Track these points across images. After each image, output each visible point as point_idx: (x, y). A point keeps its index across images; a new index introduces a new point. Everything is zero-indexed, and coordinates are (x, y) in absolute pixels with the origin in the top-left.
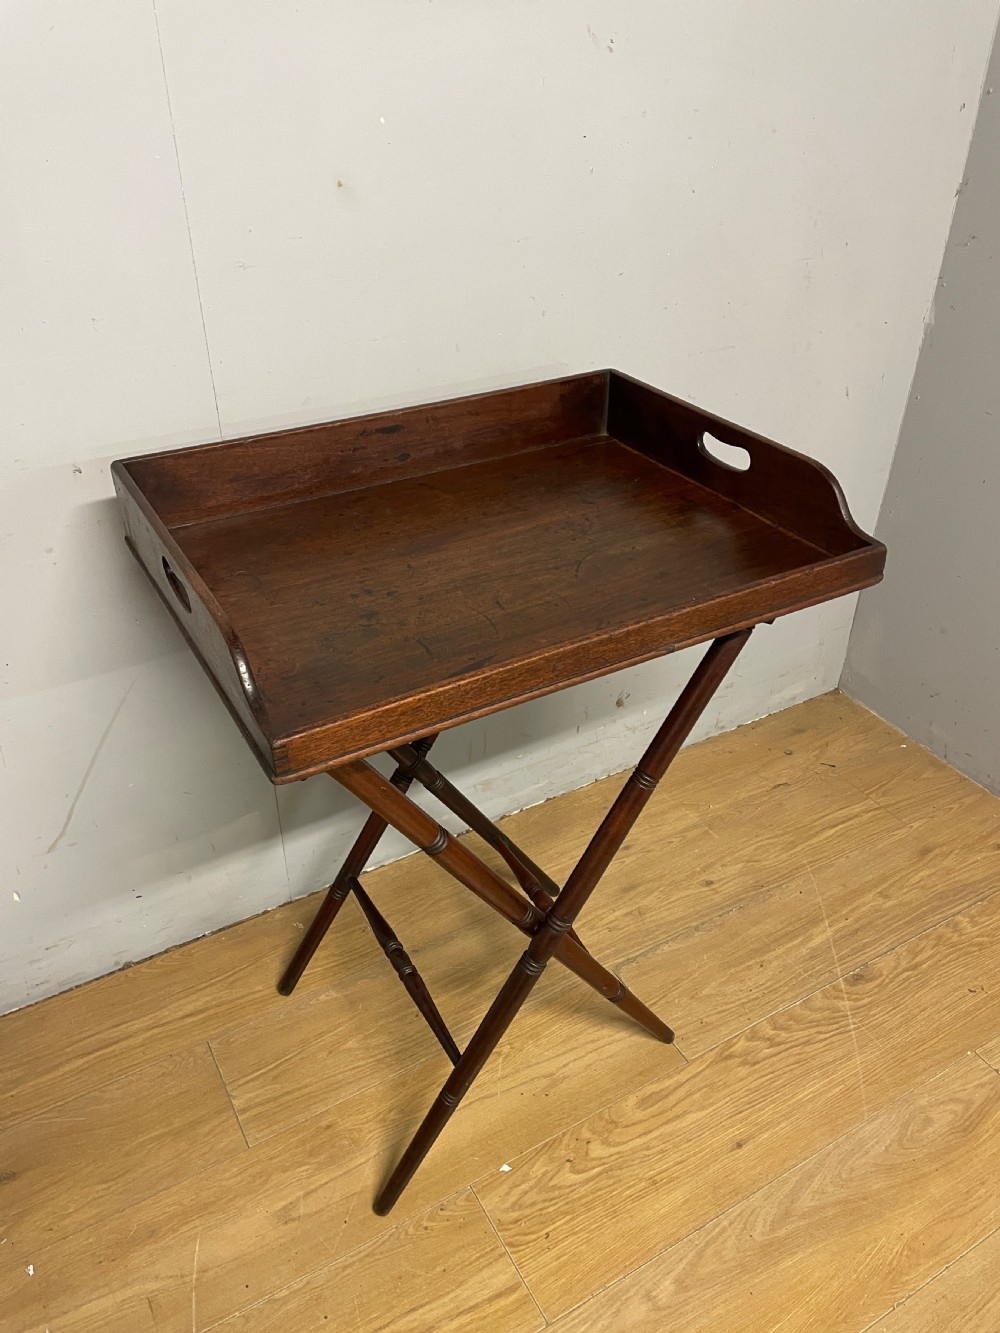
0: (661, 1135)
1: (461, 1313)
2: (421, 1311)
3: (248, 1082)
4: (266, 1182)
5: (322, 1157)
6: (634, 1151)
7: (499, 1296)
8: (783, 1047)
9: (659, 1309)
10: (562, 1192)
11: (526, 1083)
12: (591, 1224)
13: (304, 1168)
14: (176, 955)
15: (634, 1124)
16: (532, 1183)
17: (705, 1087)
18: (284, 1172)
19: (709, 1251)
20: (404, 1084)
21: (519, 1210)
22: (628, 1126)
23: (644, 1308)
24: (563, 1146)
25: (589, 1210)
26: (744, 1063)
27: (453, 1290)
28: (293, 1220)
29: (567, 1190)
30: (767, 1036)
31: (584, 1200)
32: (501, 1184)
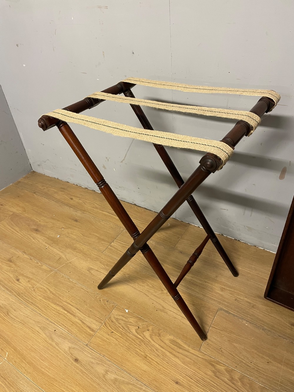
0: (164, 352)
1: (82, 321)
2: (78, 311)
3: (119, 242)
4: (95, 261)
5: (108, 268)
6: (153, 346)
7: (90, 328)
8: (233, 386)
9: (104, 377)
10: (128, 330)
11: (157, 303)
12: (122, 343)
13: (103, 266)
14: (143, 210)
15: (163, 342)
16: (126, 320)
17: (193, 361)
18: (100, 263)
19: (131, 386)
20: (138, 273)
21: (117, 321)
22: (161, 340)
23: (103, 372)
24: (143, 323)
25: (126, 341)
26: (214, 372)
27: (86, 316)
28: (89, 271)
29: (129, 331)
30: (233, 377)
31: (128, 338)
32: (122, 312)
